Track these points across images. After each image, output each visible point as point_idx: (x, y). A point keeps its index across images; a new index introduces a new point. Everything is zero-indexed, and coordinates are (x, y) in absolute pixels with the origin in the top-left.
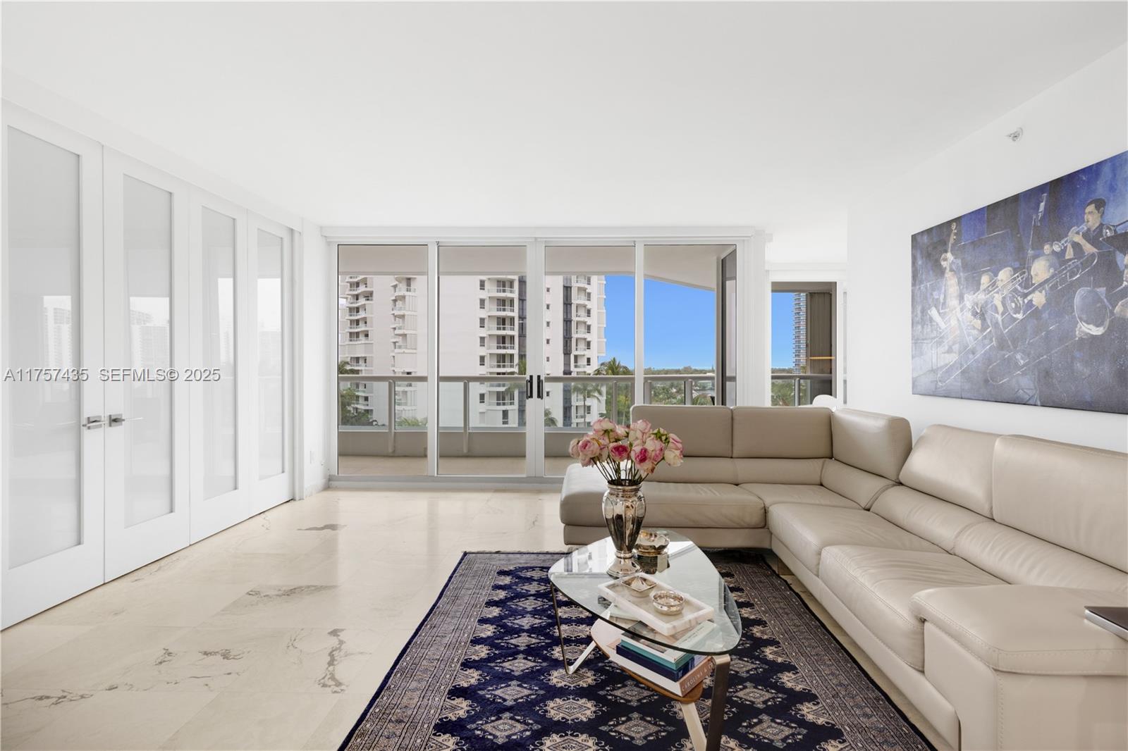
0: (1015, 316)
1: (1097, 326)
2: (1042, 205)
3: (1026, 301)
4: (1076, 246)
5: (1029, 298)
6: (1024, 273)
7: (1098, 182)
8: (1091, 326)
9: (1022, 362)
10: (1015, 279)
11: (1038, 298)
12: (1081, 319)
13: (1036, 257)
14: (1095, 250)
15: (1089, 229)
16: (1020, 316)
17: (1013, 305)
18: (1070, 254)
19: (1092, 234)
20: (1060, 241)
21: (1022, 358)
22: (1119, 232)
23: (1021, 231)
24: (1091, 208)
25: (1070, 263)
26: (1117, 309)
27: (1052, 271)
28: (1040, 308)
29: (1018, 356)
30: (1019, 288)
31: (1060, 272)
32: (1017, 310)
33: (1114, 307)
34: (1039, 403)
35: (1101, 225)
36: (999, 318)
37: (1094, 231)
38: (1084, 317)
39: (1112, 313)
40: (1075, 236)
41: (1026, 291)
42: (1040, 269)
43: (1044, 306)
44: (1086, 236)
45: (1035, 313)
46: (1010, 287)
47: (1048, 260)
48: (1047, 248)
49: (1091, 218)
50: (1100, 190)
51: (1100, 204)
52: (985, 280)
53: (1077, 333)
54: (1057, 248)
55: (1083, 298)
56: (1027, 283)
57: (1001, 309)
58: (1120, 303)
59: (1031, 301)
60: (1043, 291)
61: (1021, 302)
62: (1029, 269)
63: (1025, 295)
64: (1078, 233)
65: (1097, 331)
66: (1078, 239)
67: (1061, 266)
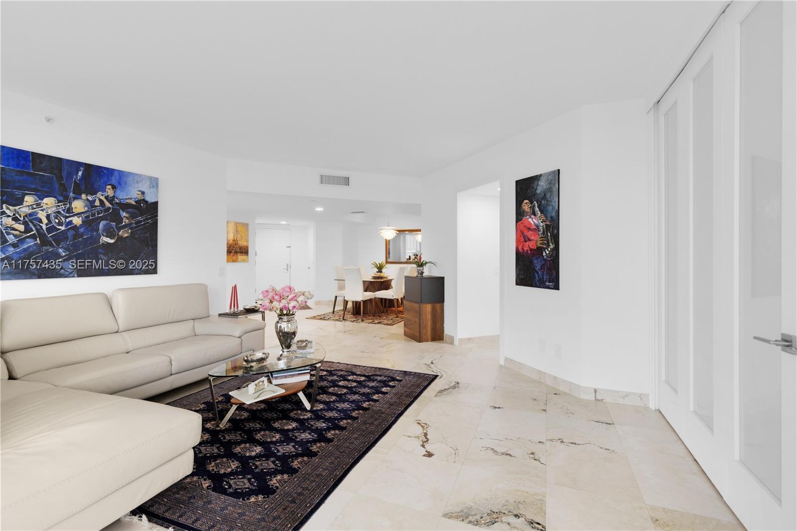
0: (58, 227)
1: (111, 239)
2: (80, 173)
3: (67, 220)
4: (101, 201)
5: (70, 219)
6: (67, 204)
7: (113, 177)
8: (108, 239)
9: (64, 254)
10: (59, 206)
11: (77, 221)
12: (103, 235)
13: (75, 198)
14: (111, 206)
15: (108, 196)
16: (63, 228)
17: (57, 221)
18: (97, 203)
19: (109, 199)
20: (92, 195)
21: (64, 252)
22: (122, 202)
23: (64, 180)
24: (110, 187)
25: (98, 208)
26: (120, 233)
27: (86, 208)
28: (78, 226)
29: (60, 251)
30: (62, 212)
31: (91, 210)
32: (60, 224)
33: (119, 232)
34: (76, 275)
35: (114, 197)
36: (44, 227)
37: (111, 197)
38: (105, 234)
39: (118, 235)
40: (100, 195)
41: (67, 215)
42: (78, 205)
43: (81, 225)
44: (107, 198)
45: (75, 228)
46: (54, 209)
47: (84, 202)
48: (84, 196)
49: (110, 192)
50: (114, 181)
51: (114, 187)
52: (29, 199)
53: (101, 241)
54: (90, 198)
55: (104, 226)
56: (69, 210)
57: (45, 221)
58: (122, 231)
59: (71, 221)
60: (80, 218)
61: (64, 221)
62: (70, 204)
63: (67, 217)
64: (102, 195)
65: (112, 241)
66: (103, 198)
67: (92, 208)
